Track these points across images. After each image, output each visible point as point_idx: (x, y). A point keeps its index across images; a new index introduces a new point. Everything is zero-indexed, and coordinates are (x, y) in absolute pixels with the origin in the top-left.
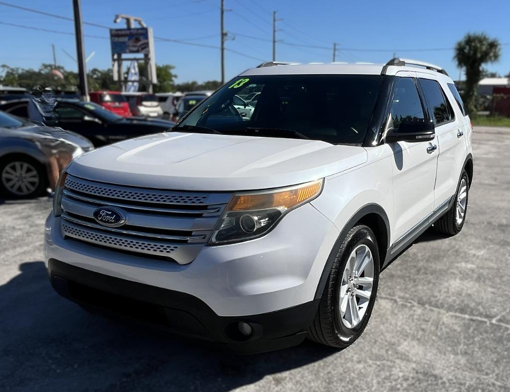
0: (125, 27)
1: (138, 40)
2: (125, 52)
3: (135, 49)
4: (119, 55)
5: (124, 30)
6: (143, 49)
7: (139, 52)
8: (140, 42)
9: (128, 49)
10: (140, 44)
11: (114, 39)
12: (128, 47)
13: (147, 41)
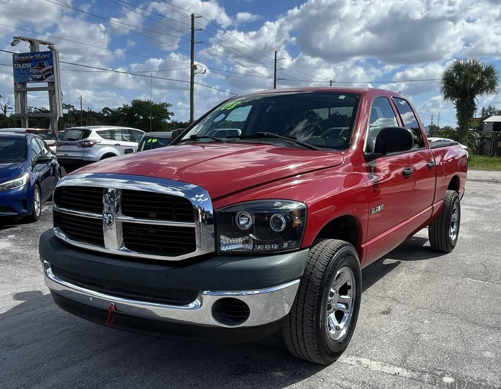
1: (42, 66)
2: (28, 81)
3: (39, 77)
5: (28, 54)
7: (43, 80)
8: (44, 68)
9: (32, 77)
10: (44, 70)
11: (17, 66)
12: (31, 74)
13: (52, 66)
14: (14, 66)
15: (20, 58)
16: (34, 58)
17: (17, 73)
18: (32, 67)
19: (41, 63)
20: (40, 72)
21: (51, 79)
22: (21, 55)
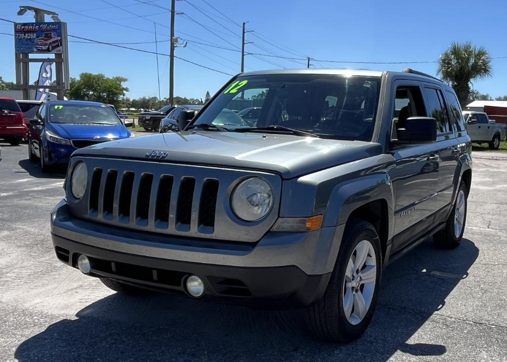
0: (34, 21)
1: (48, 37)
2: (32, 52)
3: (44, 48)
4: (26, 55)
5: (32, 24)
6: (54, 48)
7: (49, 51)
8: (51, 39)
9: (36, 47)
10: (50, 41)
11: (19, 36)
12: (35, 45)
13: (59, 38)
14: (16, 36)
15: (23, 27)
16: (39, 28)
17: (19, 43)
18: (37, 37)
19: (48, 34)
20: (46, 42)
21: (59, 51)
22: (25, 24)
